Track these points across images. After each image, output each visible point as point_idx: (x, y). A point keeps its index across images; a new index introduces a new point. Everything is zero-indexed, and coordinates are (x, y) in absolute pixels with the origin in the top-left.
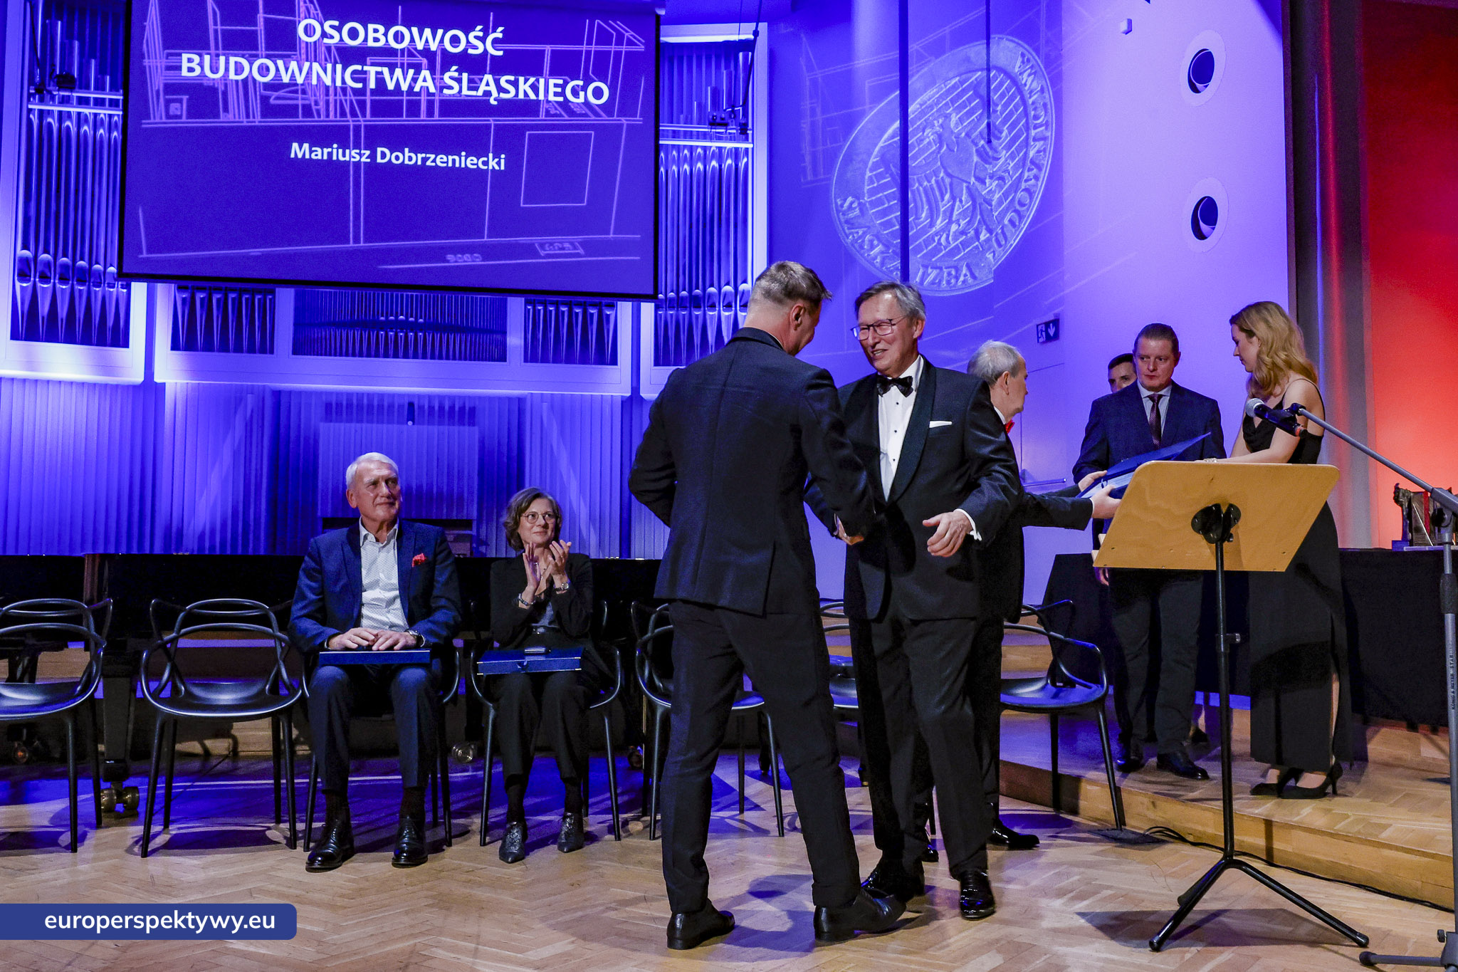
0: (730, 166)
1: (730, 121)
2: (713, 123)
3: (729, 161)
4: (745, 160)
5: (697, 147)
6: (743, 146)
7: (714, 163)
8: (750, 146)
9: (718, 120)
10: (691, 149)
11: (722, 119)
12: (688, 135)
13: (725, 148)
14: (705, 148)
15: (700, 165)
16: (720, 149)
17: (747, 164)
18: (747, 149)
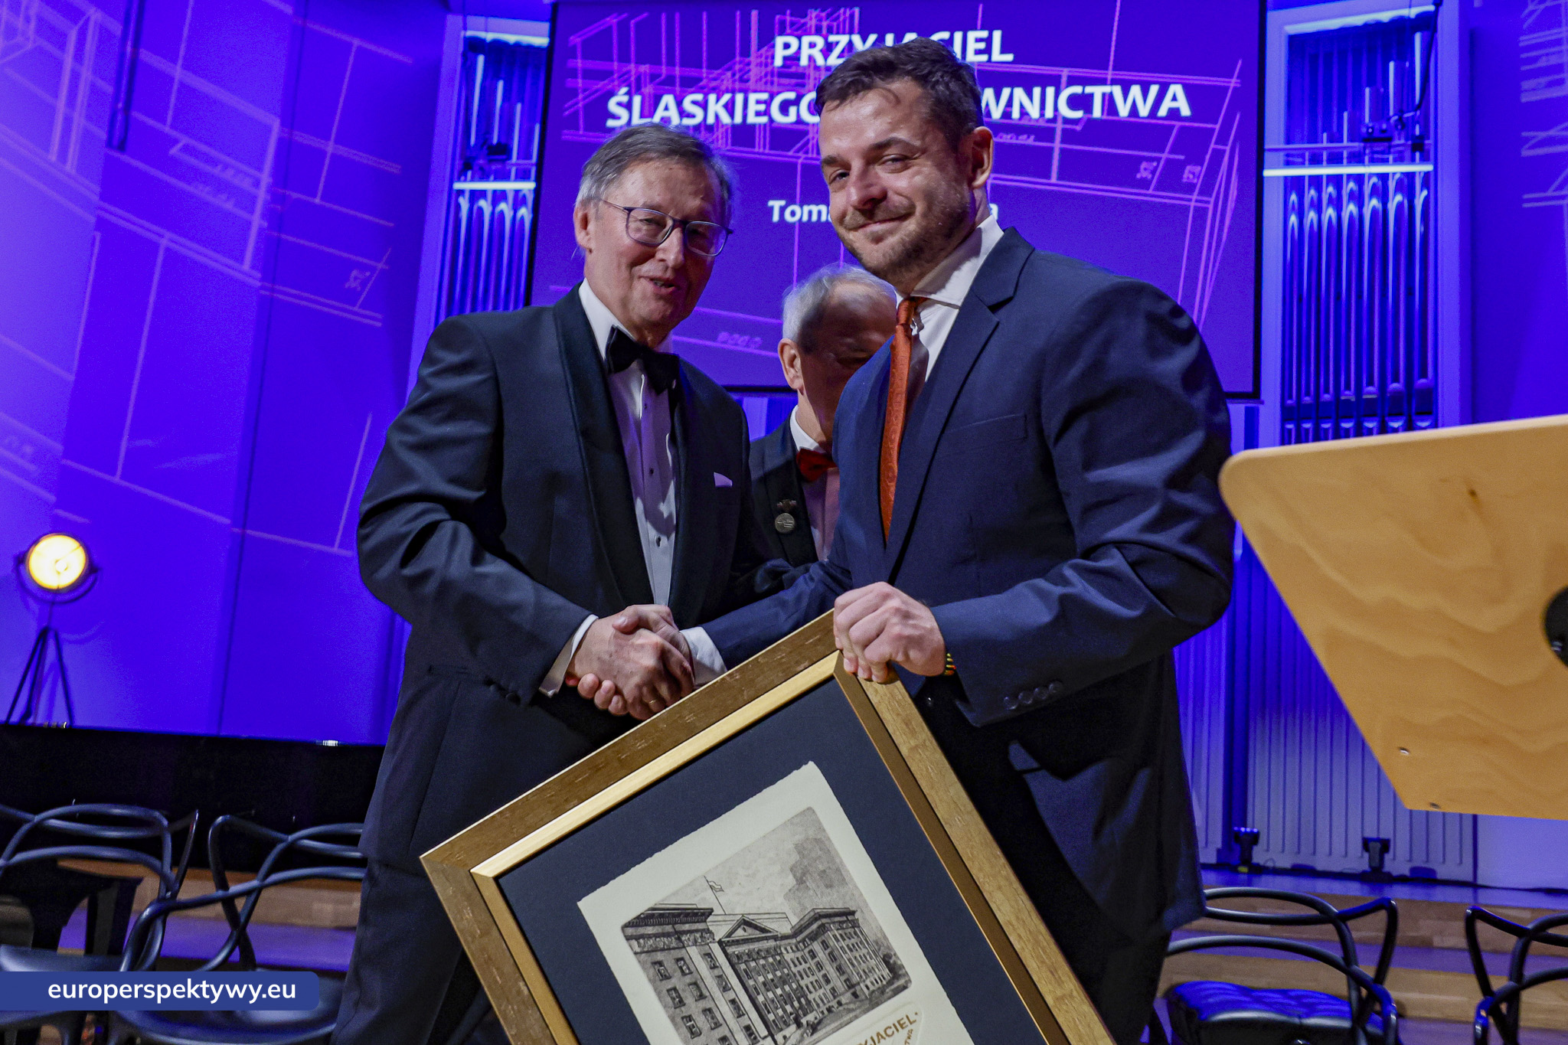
0: (1400, 206)
1: (1396, 133)
2: (1368, 139)
3: (1399, 198)
4: (1425, 193)
5: (1349, 176)
6: (1420, 168)
7: (1375, 202)
8: (1429, 168)
9: (1377, 134)
10: (1336, 180)
11: (1383, 131)
12: (1335, 159)
13: (1394, 174)
14: (1359, 179)
15: (1351, 208)
16: (1384, 177)
17: (1427, 199)
18: (1427, 174)
